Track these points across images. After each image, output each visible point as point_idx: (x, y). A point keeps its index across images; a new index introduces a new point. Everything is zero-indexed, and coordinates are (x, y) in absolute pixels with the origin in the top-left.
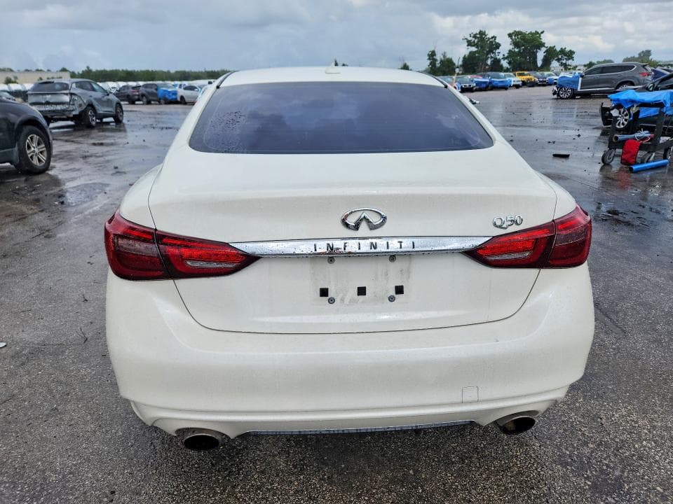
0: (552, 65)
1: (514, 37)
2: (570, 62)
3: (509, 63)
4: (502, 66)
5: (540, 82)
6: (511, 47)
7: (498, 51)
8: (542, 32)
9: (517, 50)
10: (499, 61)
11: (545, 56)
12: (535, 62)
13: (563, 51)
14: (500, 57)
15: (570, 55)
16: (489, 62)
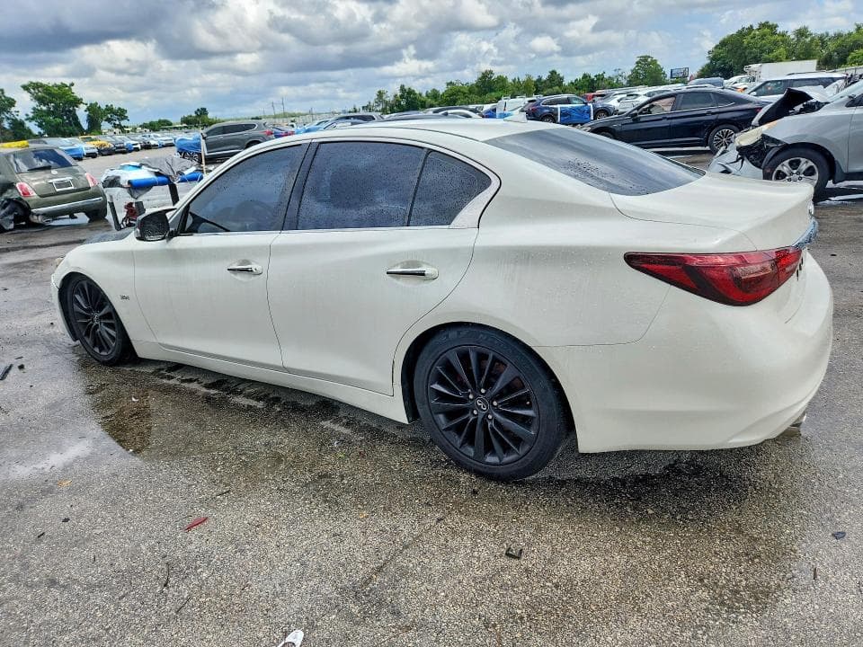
0: (102, 127)
1: (32, 90)
2: (124, 123)
3: (40, 126)
4: (29, 132)
5: (118, 148)
6: (35, 104)
7: (13, 109)
8: (72, 85)
9: (44, 108)
10: (22, 124)
11: (89, 116)
12: (78, 124)
13: (109, 109)
14: (21, 117)
15: (121, 114)
16: (6, 124)
